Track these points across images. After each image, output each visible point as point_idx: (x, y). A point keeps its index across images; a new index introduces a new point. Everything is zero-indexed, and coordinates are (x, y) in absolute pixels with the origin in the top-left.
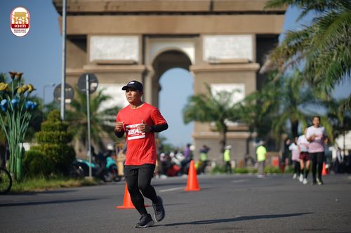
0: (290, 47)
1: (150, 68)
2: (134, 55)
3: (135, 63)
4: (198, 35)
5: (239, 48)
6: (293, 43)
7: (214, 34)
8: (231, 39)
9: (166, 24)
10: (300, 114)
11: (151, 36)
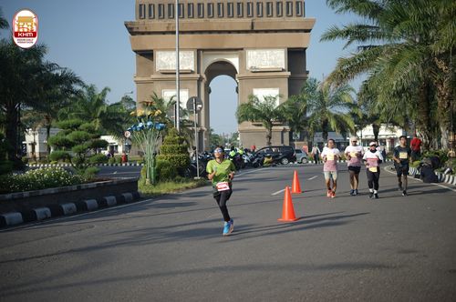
0: (343, 71)
1: (204, 76)
2: (191, 66)
3: (192, 72)
4: (242, 49)
5: (274, 59)
6: (345, 68)
7: (254, 48)
8: (268, 52)
9: (216, 41)
10: (330, 114)
11: (204, 50)
